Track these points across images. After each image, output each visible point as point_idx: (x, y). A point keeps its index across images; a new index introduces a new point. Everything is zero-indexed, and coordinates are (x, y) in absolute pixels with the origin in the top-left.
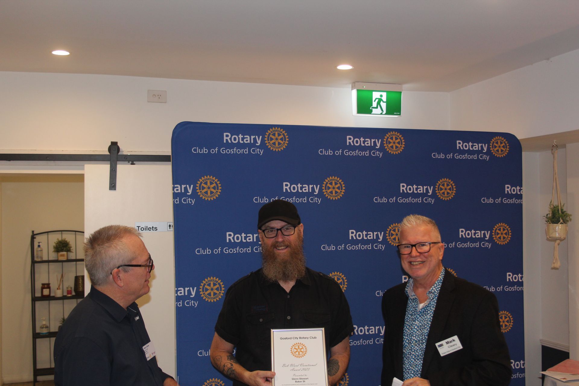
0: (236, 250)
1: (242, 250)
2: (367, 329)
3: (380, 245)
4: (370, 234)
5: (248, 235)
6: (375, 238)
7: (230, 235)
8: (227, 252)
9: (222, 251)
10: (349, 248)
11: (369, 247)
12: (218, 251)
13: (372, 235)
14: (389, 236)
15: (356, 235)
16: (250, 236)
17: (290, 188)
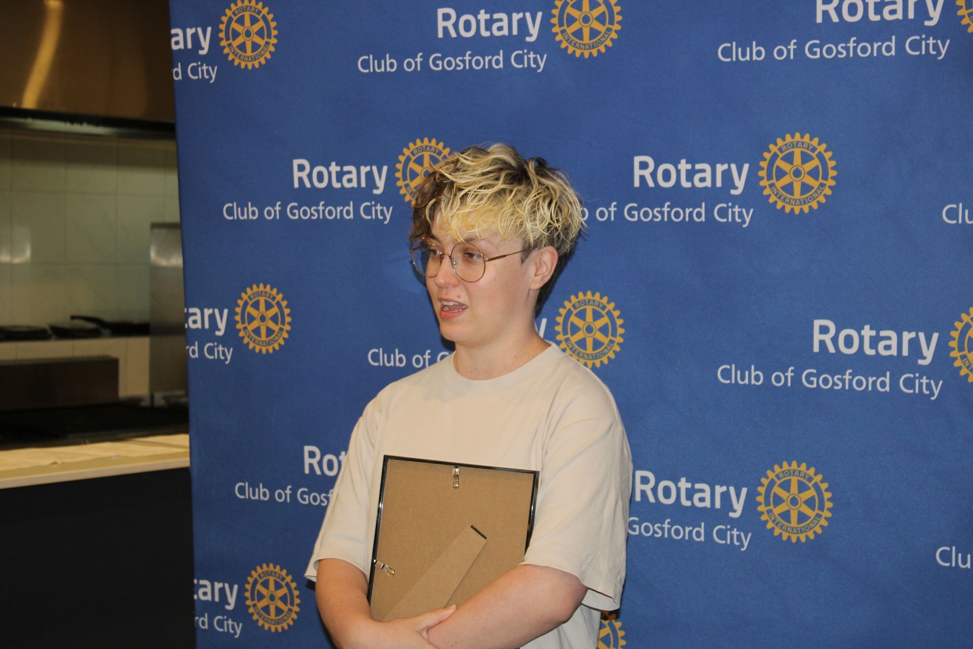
0: (317, 211)
1: (330, 213)
2: (687, 489)
3: (737, 209)
4: (703, 171)
5: (346, 168)
6: (719, 184)
7: (301, 168)
8: (294, 214)
9: (283, 212)
10: (633, 216)
11: (699, 215)
12: (275, 211)
13: (708, 175)
14: (769, 177)
15: (654, 175)
16: (350, 172)
17: (456, 26)
